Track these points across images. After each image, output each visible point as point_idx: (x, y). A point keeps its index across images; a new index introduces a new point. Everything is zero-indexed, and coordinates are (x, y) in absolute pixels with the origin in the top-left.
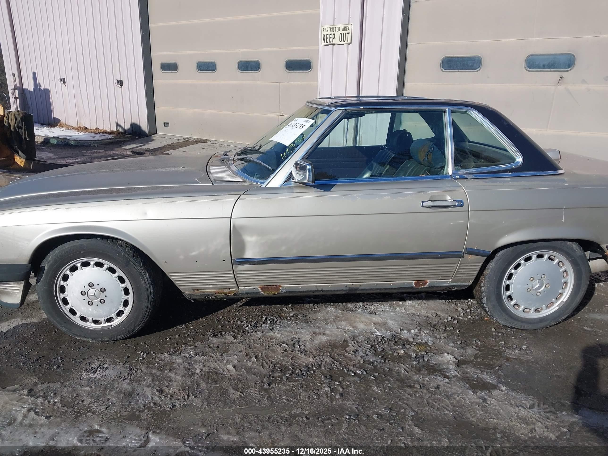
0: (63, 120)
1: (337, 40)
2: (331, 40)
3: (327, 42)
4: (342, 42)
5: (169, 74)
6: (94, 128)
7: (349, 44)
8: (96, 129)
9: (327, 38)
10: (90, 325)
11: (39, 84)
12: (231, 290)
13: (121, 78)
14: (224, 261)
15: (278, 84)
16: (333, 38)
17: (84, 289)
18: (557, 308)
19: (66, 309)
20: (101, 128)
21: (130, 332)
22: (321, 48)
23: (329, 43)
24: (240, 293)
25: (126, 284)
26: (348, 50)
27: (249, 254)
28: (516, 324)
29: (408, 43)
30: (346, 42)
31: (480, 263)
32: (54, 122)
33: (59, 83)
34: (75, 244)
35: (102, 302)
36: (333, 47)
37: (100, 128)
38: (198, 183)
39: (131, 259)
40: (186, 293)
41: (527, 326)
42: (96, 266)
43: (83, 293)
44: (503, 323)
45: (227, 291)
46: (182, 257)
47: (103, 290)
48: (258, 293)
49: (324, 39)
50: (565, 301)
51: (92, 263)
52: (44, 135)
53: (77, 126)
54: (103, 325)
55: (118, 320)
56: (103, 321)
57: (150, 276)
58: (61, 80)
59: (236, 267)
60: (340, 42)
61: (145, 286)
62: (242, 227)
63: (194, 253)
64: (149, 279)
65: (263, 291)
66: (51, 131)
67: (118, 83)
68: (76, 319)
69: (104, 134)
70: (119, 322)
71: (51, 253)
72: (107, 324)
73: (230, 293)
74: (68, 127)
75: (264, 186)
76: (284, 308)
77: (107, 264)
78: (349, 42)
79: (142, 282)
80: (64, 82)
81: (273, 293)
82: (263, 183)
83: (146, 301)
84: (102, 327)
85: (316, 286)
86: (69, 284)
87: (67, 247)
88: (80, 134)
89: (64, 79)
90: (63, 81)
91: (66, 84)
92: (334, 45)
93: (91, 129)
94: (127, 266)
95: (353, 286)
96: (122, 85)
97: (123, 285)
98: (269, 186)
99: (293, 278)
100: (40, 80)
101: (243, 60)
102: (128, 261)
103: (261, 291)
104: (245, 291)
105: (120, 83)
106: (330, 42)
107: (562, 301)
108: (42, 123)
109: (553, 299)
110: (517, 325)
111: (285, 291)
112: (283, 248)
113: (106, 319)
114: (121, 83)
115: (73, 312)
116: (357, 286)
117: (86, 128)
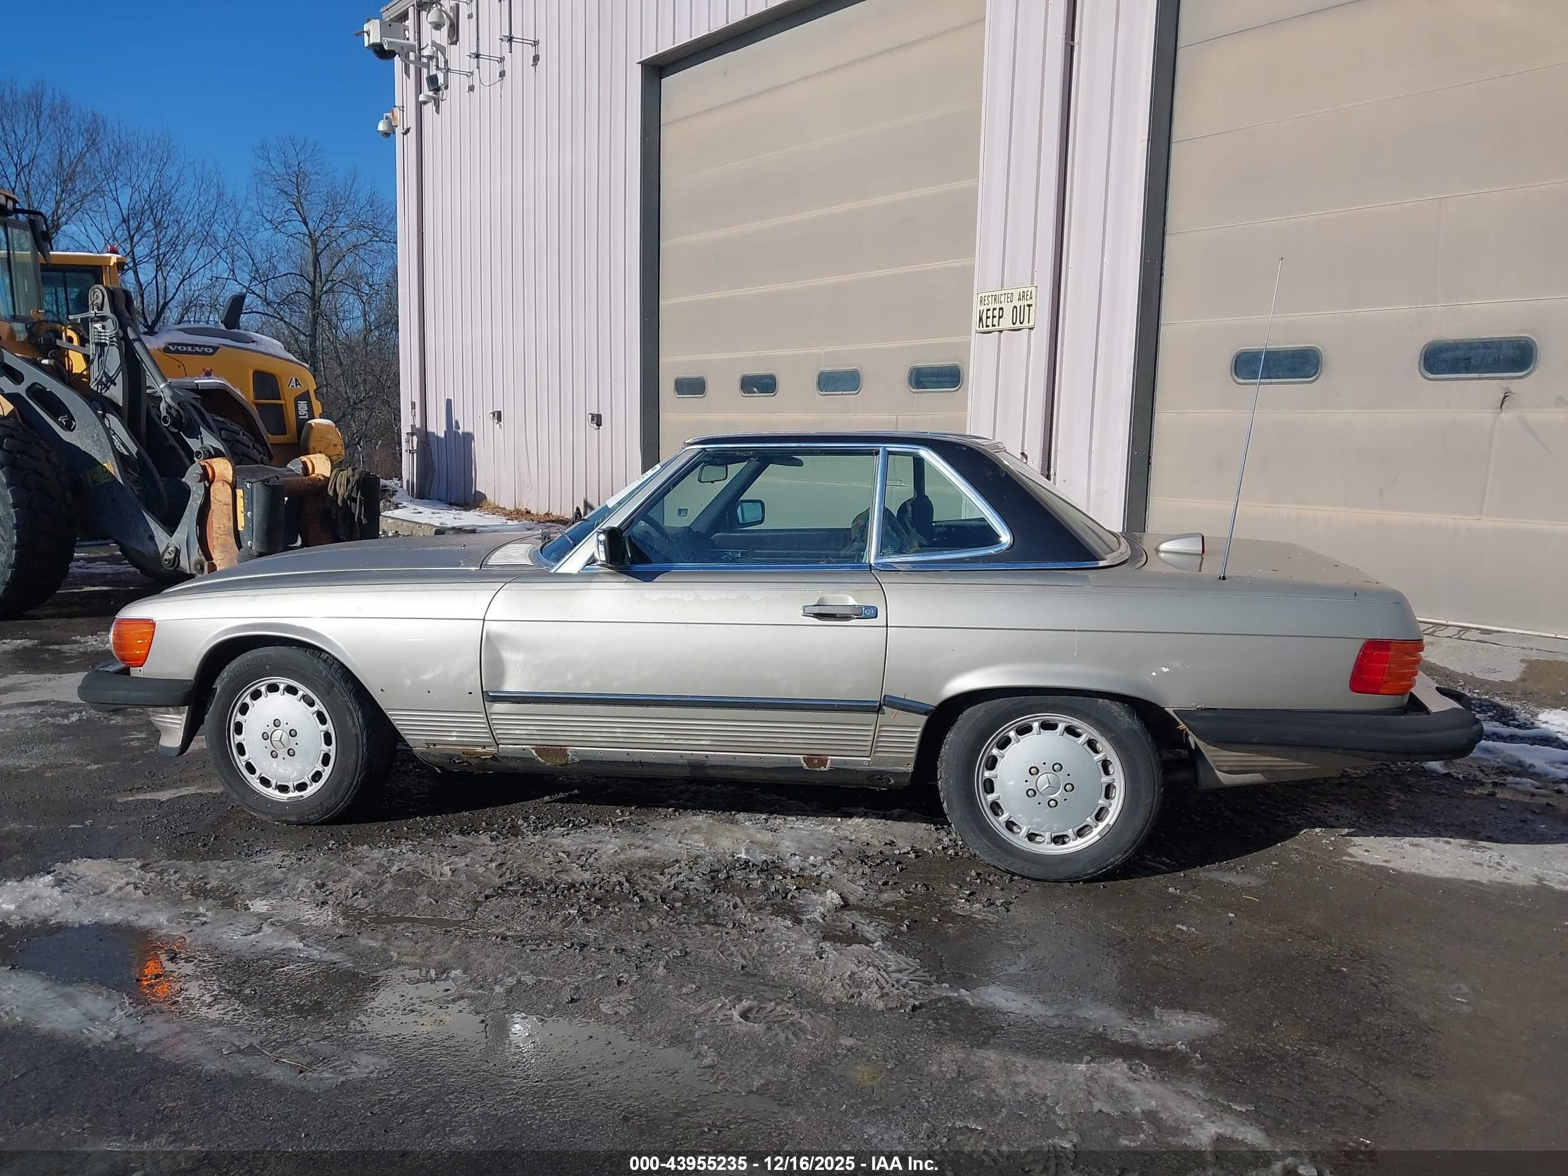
0: (490, 497)
1: (1006, 323)
2: (996, 320)
3: (987, 326)
4: (1018, 325)
5: (691, 400)
6: (543, 512)
7: (1032, 329)
8: (547, 514)
9: (988, 317)
10: (273, 793)
11: (457, 422)
12: (488, 749)
13: (598, 411)
14: (470, 693)
15: (894, 417)
16: (1000, 317)
17: (267, 730)
18: (1098, 837)
19: (241, 762)
20: (556, 513)
21: (329, 810)
22: (975, 338)
23: (991, 328)
24: (503, 757)
25: (327, 726)
26: (1029, 341)
27: (512, 685)
28: (1013, 863)
29: (1162, 321)
30: (1025, 324)
31: (917, 727)
32: (475, 499)
33: (490, 421)
34: (259, 654)
35: (291, 753)
36: (999, 337)
37: (554, 514)
38: (459, 565)
39: (336, 684)
40: (418, 749)
41: (1035, 871)
42: (288, 692)
43: (266, 736)
44: (987, 859)
45: (480, 750)
46: (408, 682)
47: (293, 733)
48: (533, 759)
49: (981, 319)
50: (1111, 823)
51: (282, 687)
52: (438, 525)
53: (513, 509)
54: (291, 794)
55: (313, 787)
56: (291, 788)
57: (364, 716)
58: (494, 414)
59: (490, 707)
60: (1014, 324)
61: (353, 731)
62: (500, 637)
63: (426, 677)
64: (361, 720)
65: (539, 756)
66: (456, 516)
67: (593, 419)
68: (254, 781)
69: (554, 524)
70: (314, 791)
71: (227, 667)
72: (297, 794)
73: (485, 754)
74: (497, 510)
75: (552, 571)
76: (618, 811)
77: (303, 690)
78: (1031, 324)
79: (350, 723)
80: (499, 419)
81: (558, 761)
82: (552, 567)
83: (355, 755)
84: (289, 798)
85: (628, 754)
86: (247, 720)
87: (249, 657)
88: (510, 522)
89: (499, 413)
90: (498, 416)
91: (502, 423)
92: (1001, 331)
93: (537, 515)
94: (328, 694)
95: (694, 758)
96: (599, 424)
97: (324, 728)
98: (560, 571)
99: (580, 734)
100: (457, 415)
101: (828, 369)
102: (331, 686)
103: (535, 754)
104: (510, 753)
105: (595, 419)
106: (993, 326)
107: (1108, 824)
108: (452, 501)
109: (1089, 819)
110: (1015, 866)
111: (577, 760)
112: (569, 676)
113: (295, 784)
114: (597, 420)
115: (251, 768)
116: (700, 758)
117: (528, 512)
